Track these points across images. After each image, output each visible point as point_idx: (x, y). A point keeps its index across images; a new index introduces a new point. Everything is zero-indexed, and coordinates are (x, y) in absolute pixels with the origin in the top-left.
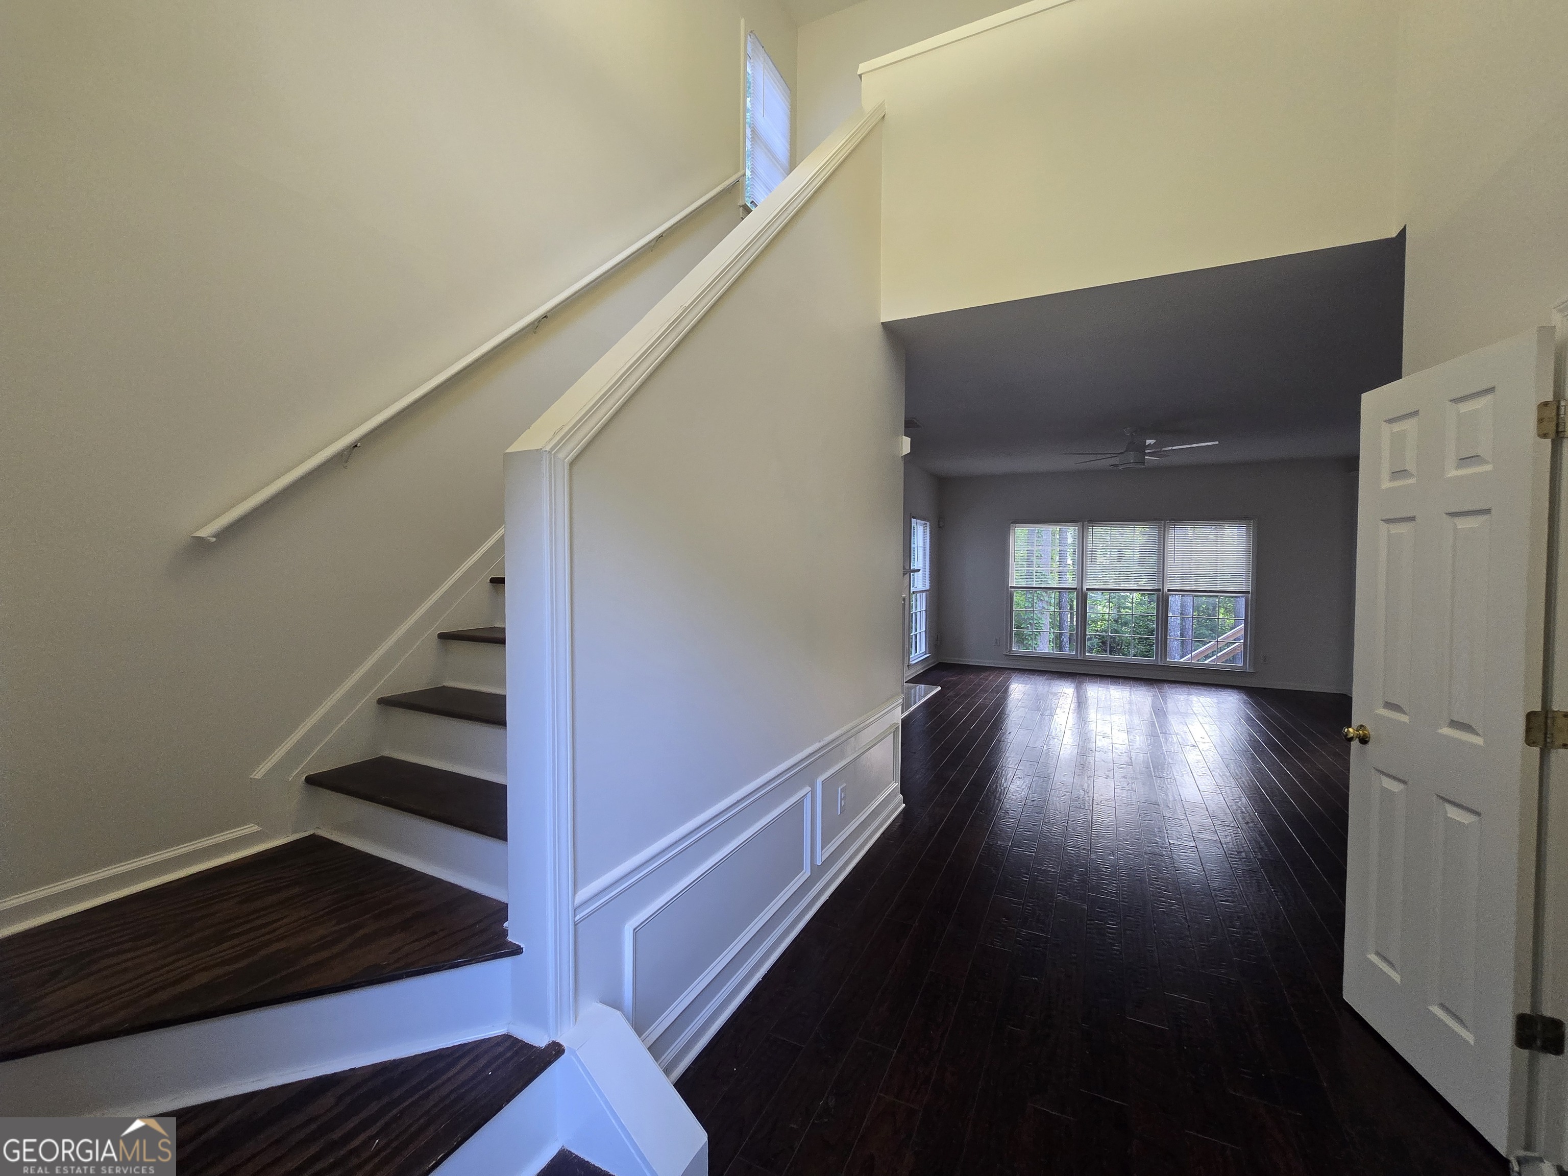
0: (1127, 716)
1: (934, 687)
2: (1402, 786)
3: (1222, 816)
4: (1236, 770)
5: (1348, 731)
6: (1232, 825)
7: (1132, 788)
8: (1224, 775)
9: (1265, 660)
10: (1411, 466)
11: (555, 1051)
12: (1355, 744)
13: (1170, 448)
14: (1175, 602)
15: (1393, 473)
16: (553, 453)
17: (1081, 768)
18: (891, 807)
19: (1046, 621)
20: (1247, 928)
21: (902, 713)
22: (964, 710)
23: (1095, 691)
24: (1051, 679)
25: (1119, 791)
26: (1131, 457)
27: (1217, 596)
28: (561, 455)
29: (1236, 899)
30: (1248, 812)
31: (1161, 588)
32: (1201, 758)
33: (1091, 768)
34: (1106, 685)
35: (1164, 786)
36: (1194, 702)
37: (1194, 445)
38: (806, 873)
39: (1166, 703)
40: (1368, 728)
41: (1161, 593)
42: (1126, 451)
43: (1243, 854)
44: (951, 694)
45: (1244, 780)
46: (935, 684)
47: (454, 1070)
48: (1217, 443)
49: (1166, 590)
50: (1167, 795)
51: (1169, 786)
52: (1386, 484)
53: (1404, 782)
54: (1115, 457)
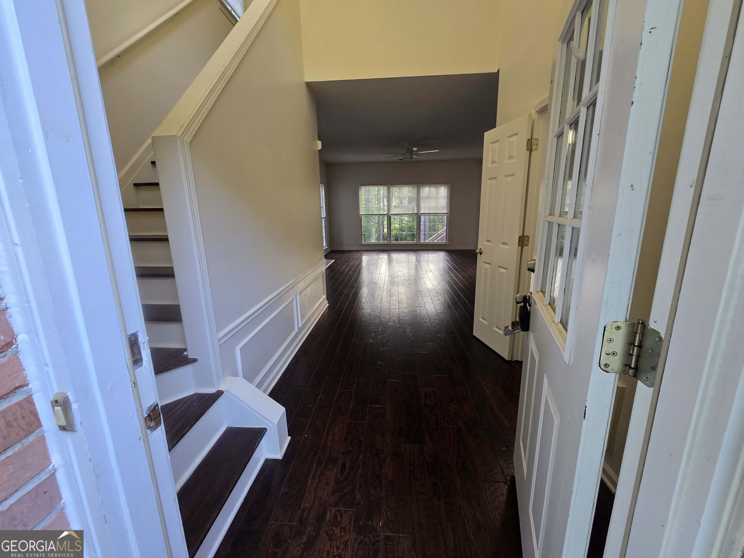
0: (407, 264)
1: (332, 260)
2: (490, 265)
3: (440, 292)
4: (444, 277)
5: (477, 251)
6: (443, 294)
7: (411, 287)
8: (440, 279)
9: (453, 239)
10: (496, 160)
11: (219, 394)
12: (479, 255)
13: (421, 152)
14: (422, 218)
15: (492, 162)
16: (182, 137)
17: (393, 283)
18: (324, 305)
19: (374, 230)
20: (448, 322)
21: (325, 267)
22: (346, 268)
23: (395, 256)
24: (378, 253)
25: (407, 289)
26: (408, 156)
27: (437, 215)
28: (185, 139)
29: (444, 315)
30: (448, 290)
31: (418, 213)
32: (433, 275)
33: (397, 283)
34: (399, 254)
35: (422, 285)
36: (430, 257)
37: (432, 151)
38: (296, 329)
39: (420, 258)
40: (482, 249)
41: (418, 215)
42: (406, 153)
43: (447, 302)
44: (339, 262)
45: (446, 280)
46: (332, 259)
47: (177, 408)
48: (438, 151)
49: (420, 214)
50: (422, 288)
51: (423, 285)
52: (490, 166)
53: (490, 264)
54: (401, 155)
